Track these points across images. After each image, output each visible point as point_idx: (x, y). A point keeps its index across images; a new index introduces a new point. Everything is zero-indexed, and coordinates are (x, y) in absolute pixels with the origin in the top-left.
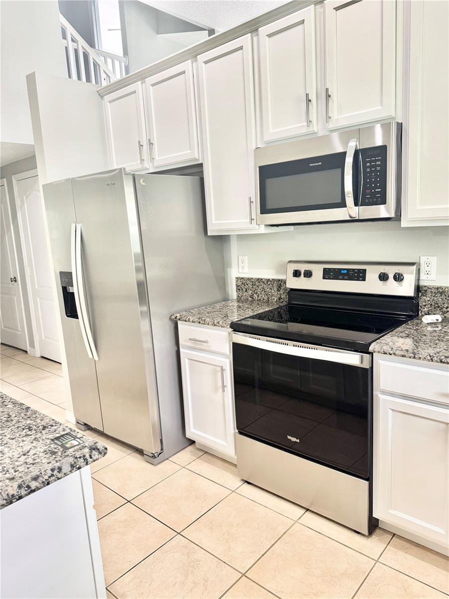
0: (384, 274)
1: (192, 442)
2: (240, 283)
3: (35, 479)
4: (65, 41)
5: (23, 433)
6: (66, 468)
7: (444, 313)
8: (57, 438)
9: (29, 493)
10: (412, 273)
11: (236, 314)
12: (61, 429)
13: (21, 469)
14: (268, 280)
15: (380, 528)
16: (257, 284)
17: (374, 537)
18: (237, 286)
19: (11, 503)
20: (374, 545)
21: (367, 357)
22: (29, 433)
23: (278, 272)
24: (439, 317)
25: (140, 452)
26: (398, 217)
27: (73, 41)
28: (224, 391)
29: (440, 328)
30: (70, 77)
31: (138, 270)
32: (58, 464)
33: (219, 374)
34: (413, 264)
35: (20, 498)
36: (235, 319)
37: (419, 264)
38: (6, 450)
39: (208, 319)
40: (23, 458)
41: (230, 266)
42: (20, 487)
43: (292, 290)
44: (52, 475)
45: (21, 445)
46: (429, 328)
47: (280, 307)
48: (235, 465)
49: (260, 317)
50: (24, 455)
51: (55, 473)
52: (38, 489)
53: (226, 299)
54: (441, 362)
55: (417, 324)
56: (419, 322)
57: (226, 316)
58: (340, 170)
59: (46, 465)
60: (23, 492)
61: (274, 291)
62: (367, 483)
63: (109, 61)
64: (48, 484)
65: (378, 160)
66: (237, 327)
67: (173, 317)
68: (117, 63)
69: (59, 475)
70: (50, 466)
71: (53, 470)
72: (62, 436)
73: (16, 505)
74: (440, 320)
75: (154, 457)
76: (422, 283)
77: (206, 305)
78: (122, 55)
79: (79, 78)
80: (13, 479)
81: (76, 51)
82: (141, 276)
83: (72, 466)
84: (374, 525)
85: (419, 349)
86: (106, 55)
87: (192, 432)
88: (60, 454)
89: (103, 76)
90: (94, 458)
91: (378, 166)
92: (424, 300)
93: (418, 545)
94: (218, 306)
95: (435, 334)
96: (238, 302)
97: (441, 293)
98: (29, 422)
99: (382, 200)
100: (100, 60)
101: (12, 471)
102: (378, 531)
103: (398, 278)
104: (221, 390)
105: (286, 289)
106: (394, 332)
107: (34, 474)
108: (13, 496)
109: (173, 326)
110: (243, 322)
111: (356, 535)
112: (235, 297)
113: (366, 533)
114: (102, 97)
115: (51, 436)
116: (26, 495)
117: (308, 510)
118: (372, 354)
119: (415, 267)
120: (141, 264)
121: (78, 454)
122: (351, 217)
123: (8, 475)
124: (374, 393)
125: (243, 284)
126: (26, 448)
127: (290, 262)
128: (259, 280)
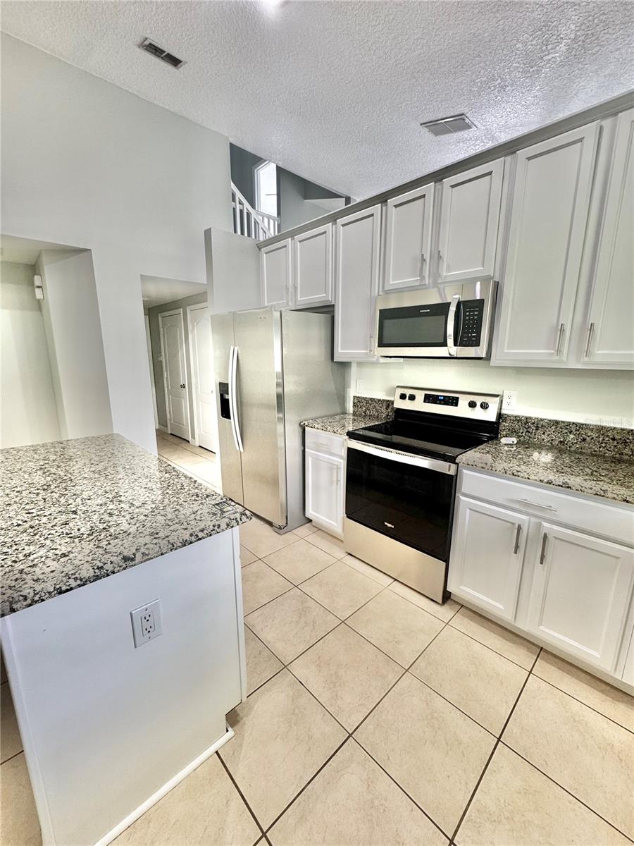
0: (473, 402)
1: (310, 521)
2: (356, 401)
3: (202, 531)
4: (233, 203)
5: (193, 498)
6: (223, 526)
7: (519, 437)
8: (217, 504)
9: (197, 540)
10: (496, 403)
11: (351, 425)
12: (219, 498)
13: (192, 523)
14: (379, 400)
15: (452, 600)
16: (370, 402)
17: (446, 607)
18: (354, 403)
19: (185, 545)
20: (445, 612)
21: (453, 466)
22: (197, 499)
23: (388, 394)
24: (515, 440)
25: (270, 524)
26: (488, 357)
27: (240, 203)
28: (337, 484)
29: (515, 448)
30: (235, 231)
31: (278, 385)
32: (217, 523)
33: (335, 471)
34: (497, 396)
35: (191, 543)
36: (351, 429)
37: (503, 396)
38: (181, 509)
39: (329, 428)
40: (193, 515)
41: (349, 387)
42: (191, 535)
43: (398, 409)
44: (214, 530)
45: (192, 506)
46: (506, 448)
47: (387, 423)
48: (342, 541)
49: (370, 429)
50: (194, 513)
51: (216, 528)
52: (204, 538)
53: (344, 413)
54: (513, 474)
55: (496, 444)
56: (498, 442)
57: (344, 426)
58: (444, 317)
59: (209, 523)
60: (193, 539)
61: (383, 410)
62: (444, 563)
63: (266, 220)
64: (211, 535)
65: (476, 311)
66: (352, 435)
67: (302, 424)
68: (272, 222)
69: (218, 530)
70: (212, 523)
71: (214, 526)
72: (221, 503)
73: (188, 547)
74: (515, 442)
75: (280, 528)
76: (503, 412)
77: (328, 416)
78: (276, 215)
79: (242, 233)
80: (186, 529)
81: (241, 211)
82: (280, 390)
83: (228, 525)
84: (447, 597)
85: (496, 463)
86: (263, 216)
87: (310, 513)
88: (219, 515)
89: (261, 231)
90: (243, 521)
91: (476, 315)
92: (504, 425)
93: (481, 616)
94: (337, 418)
95: (510, 453)
96: (354, 415)
97: (519, 421)
98: (196, 491)
99: (476, 343)
100: (259, 219)
101: (185, 524)
102: (449, 601)
103: (484, 406)
104: (335, 483)
105: (393, 408)
106: (477, 449)
107: (201, 528)
108: (186, 540)
109: (301, 430)
110: (356, 432)
111: (432, 603)
112: (352, 412)
113: (441, 602)
114: (260, 249)
115: (213, 503)
116: (195, 541)
117: (396, 580)
118: (458, 464)
119: (498, 399)
120: (280, 381)
121: (232, 517)
122: (450, 354)
123: (183, 526)
124: (457, 494)
125: (359, 401)
126: (195, 509)
127: (398, 387)
128: (372, 399)
